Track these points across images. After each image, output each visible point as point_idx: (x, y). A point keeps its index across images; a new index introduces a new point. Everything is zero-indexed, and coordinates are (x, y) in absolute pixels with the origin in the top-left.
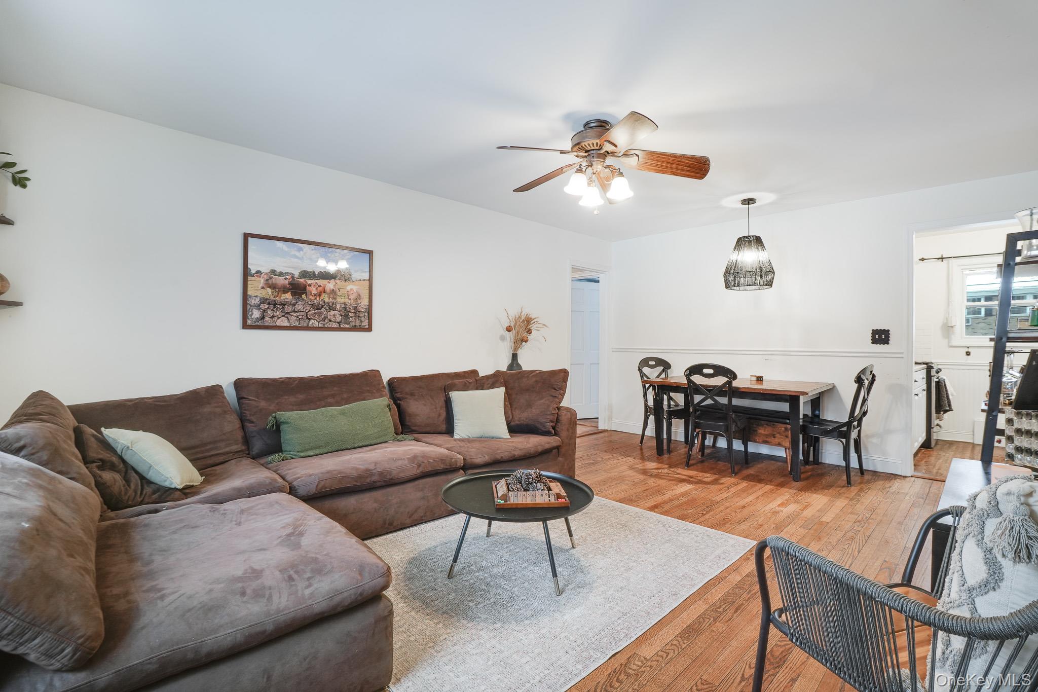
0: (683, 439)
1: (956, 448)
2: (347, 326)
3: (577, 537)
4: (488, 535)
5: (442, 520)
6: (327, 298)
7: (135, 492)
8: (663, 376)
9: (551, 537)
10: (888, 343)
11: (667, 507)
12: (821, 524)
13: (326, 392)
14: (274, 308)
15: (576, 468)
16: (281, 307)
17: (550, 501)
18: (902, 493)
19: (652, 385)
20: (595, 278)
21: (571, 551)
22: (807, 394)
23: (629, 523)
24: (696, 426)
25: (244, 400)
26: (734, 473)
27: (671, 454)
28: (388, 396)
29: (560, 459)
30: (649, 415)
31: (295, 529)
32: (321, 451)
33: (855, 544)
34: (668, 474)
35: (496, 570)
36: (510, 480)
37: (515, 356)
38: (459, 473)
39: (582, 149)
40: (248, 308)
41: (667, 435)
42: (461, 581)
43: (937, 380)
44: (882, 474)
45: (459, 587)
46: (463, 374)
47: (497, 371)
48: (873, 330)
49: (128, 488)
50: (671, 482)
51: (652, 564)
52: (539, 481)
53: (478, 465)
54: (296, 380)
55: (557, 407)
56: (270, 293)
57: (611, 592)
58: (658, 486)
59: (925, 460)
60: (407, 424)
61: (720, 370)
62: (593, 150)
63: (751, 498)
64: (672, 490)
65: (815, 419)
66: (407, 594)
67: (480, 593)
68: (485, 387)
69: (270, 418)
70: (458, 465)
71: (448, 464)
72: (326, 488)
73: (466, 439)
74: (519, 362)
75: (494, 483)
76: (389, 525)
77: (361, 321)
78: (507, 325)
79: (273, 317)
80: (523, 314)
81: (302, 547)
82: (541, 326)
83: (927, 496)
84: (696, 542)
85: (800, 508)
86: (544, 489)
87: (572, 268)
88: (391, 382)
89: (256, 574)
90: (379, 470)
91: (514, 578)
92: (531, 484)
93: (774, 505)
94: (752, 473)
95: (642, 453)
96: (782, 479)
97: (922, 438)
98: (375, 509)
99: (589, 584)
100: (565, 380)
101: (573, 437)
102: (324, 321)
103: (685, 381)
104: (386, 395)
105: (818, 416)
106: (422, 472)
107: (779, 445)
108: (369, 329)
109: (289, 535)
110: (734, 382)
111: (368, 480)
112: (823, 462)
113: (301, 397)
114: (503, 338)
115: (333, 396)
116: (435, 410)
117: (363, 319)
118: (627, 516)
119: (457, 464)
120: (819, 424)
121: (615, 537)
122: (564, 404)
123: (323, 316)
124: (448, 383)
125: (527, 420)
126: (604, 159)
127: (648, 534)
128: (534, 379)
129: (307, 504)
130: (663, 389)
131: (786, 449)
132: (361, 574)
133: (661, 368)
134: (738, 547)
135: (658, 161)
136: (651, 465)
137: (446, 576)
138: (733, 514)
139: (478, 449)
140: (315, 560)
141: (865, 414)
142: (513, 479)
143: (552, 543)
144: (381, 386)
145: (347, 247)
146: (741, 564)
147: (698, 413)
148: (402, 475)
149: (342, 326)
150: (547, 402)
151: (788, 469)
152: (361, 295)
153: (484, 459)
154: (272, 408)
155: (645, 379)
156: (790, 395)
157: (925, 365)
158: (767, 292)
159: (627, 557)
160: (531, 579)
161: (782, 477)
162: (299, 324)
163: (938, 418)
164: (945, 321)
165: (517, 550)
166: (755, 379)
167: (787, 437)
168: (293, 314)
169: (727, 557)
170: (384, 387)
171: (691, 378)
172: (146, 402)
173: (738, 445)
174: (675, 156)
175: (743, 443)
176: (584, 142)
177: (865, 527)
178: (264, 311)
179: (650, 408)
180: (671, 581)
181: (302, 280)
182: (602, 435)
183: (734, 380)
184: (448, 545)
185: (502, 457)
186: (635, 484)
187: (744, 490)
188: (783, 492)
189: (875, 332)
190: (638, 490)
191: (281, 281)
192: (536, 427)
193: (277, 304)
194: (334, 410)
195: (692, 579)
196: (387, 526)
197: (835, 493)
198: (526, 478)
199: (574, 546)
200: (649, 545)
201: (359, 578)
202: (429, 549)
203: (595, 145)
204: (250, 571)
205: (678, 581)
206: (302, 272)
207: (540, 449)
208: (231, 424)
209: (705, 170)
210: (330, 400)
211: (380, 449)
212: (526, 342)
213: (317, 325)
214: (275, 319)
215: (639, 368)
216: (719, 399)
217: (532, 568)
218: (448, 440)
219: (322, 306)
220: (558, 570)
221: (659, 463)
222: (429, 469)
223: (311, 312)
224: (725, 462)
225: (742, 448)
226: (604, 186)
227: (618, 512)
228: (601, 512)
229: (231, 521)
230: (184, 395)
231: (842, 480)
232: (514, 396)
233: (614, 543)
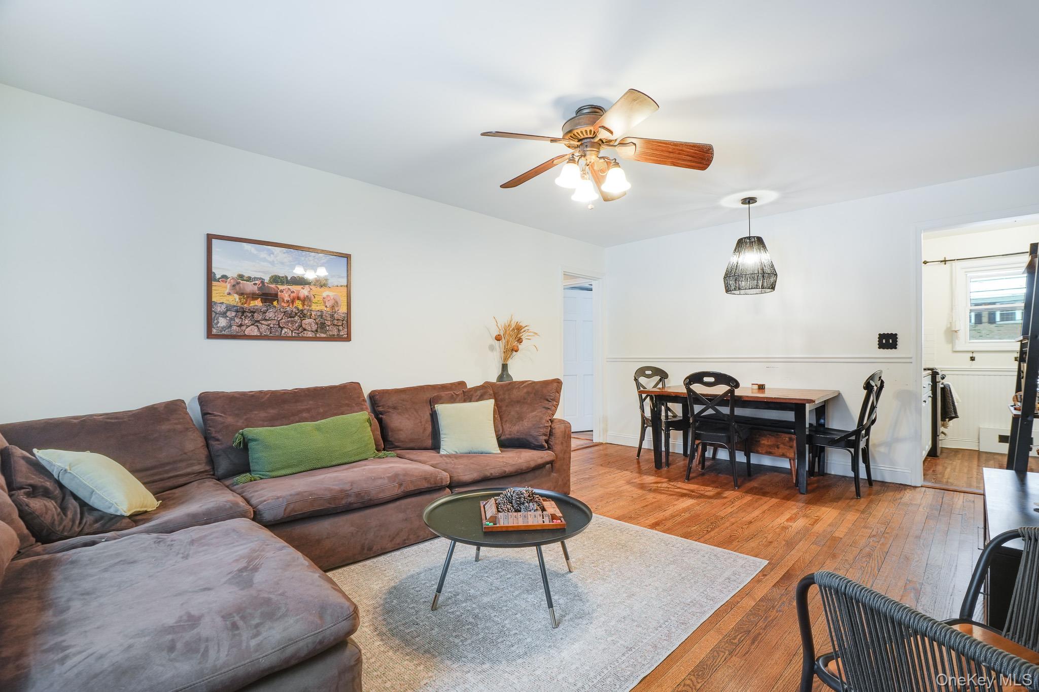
0: (682, 452)
1: (962, 456)
2: (323, 335)
3: (573, 560)
4: (477, 559)
5: (427, 544)
6: (301, 306)
7: (73, 521)
8: (660, 386)
9: (545, 560)
10: (896, 348)
11: (669, 524)
12: (834, 540)
13: (300, 406)
14: (242, 316)
15: (571, 484)
16: (250, 315)
17: (544, 522)
18: (915, 504)
19: (650, 394)
20: (587, 285)
21: (567, 576)
22: (814, 401)
23: (629, 543)
24: (696, 437)
25: (209, 415)
26: (737, 486)
27: (670, 467)
28: (369, 410)
29: (554, 475)
30: (646, 427)
31: (249, 562)
32: (294, 470)
33: (873, 561)
34: (669, 488)
35: (486, 600)
36: (500, 499)
37: (505, 367)
38: (445, 492)
39: (574, 137)
40: (213, 316)
41: (665, 447)
42: (446, 613)
43: (943, 386)
44: (891, 485)
45: (444, 620)
46: (450, 385)
47: (486, 383)
48: (880, 335)
49: (64, 517)
50: (672, 497)
51: (657, 588)
52: (531, 500)
53: (465, 482)
54: (267, 394)
55: (550, 420)
56: (237, 300)
57: (613, 623)
58: (658, 501)
59: (932, 469)
60: (390, 439)
61: (721, 378)
62: (587, 138)
63: (757, 513)
64: (674, 505)
65: (820, 428)
66: (384, 629)
67: (467, 627)
68: (473, 399)
69: (237, 435)
70: (444, 483)
71: (433, 483)
72: (295, 511)
73: (453, 455)
74: (510, 372)
75: (482, 503)
76: (368, 550)
77: (339, 330)
78: (496, 333)
79: (241, 325)
80: (512, 322)
81: (254, 586)
82: (532, 334)
83: (941, 507)
84: (702, 563)
85: (810, 523)
86: (537, 510)
87: (564, 274)
88: (373, 396)
89: (193, 621)
90: (356, 490)
91: (505, 608)
92: (523, 504)
93: (782, 520)
94: (756, 485)
95: (639, 467)
96: (787, 492)
97: (928, 446)
98: (352, 533)
99: (589, 613)
100: (558, 391)
101: (567, 451)
102: (298, 330)
103: (685, 391)
104: (367, 408)
105: (823, 425)
106: (404, 492)
107: (783, 455)
108: (348, 338)
109: (241, 571)
110: (736, 390)
111: (343, 502)
112: (829, 472)
113: (273, 412)
114: (492, 348)
115: (308, 410)
116: (420, 424)
117: (341, 328)
118: (627, 535)
119: (442, 482)
120: (824, 433)
121: (615, 559)
122: (557, 416)
123: (297, 325)
124: (434, 395)
125: (518, 434)
126: (599, 149)
127: (651, 554)
128: (525, 390)
129: (271, 531)
130: (661, 399)
131: (790, 460)
132: (321, 617)
133: (658, 378)
134: (748, 568)
135: (656, 150)
136: (649, 479)
137: (430, 608)
138: (740, 530)
139: (466, 465)
140: (268, 601)
141: (874, 422)
142: (503, 498)
143: (547, 567)
144: (361, 399)
145: (323, 250)
146: (754, 587)
147: (697, 424)
148: (382, 495)
149: (318, 335)
150: (540, 414)
151: (793, 481)
152: (338, 302)
153: (473, 476)
154: (239, 424)
155: (642, 389)
156: (795, 403)
157: (930, 371)
158: (769, 296)
159: (628, 582)
160: (525, 609)
161: (787, 489)
162: (271, 333)
163: (943, 425)
164: (949, 326)
165: (508, 576)
166: (756, 387)
167: (791, 447)
168: (263, 322)
169: (738, 578)
170: (364, 400)
171: (691, 387)
172: (95, 420)
173: (740, 457)
174: (675, 144)
175: (745, 455)
176: (577, 129)
177: (881, 542)
178: (232, 319)
179: (647, 419)
180: (678, 609)
181: (273, 286)
182: (596, 448)
183: (736, 388)
184: (433, 571)
185: (491, 474)
186: (634, 500)
187: (749, 504)
188: (790, 506)
189: (882, 337)
190: (637, 507)
191: (250, 287)
192: (528, 441)
193: (245, 312)
194: (308, 425)
195: (702, 606)
196: (365, 551)
197: (844, 505)
198: (517, 498)
199: (571, 570)
200: (652, 567)
201: (319, 622)
202: (412, 576)
203: (588, 133)
204: (185, 618)
205: (686, 608)
206: (272, 276)
207: (533, 464)
208: (194, 444)
209: (708, 160)
210: (305, 415)
211: (359, 467)
212: (516, 351)
213: (290, 334)
214: (243, 328)
215: (635, 378)
216: (720, 408)
217: (525, 596)
218: (434, 456)
219: (296, 314)
220: (554, 598)
221: (658, 477)
222: (412, 488)
223: (284, 320)
224: (727, 474)
225: (744, 460)
226: (598, 179)
227: (618, 531)
228: (599, 531)
229: (178, 554)
230: (140, 410)
231: (851, 492)
232: (504, 408)
233: (615, 566)
